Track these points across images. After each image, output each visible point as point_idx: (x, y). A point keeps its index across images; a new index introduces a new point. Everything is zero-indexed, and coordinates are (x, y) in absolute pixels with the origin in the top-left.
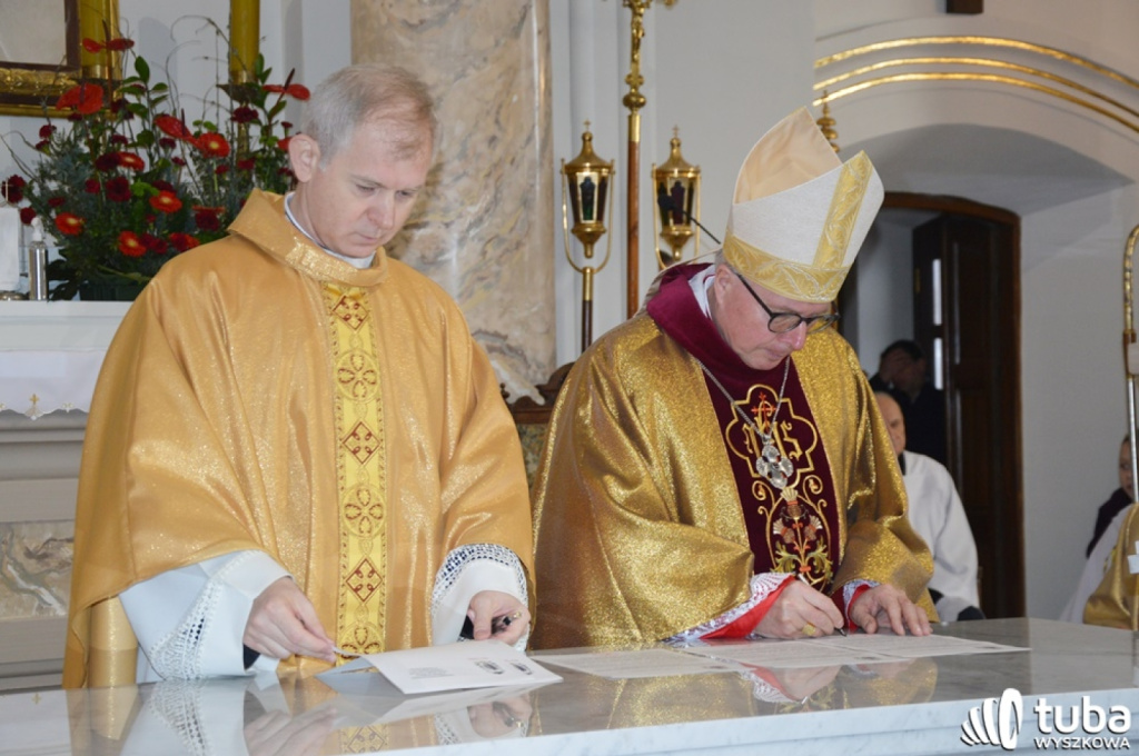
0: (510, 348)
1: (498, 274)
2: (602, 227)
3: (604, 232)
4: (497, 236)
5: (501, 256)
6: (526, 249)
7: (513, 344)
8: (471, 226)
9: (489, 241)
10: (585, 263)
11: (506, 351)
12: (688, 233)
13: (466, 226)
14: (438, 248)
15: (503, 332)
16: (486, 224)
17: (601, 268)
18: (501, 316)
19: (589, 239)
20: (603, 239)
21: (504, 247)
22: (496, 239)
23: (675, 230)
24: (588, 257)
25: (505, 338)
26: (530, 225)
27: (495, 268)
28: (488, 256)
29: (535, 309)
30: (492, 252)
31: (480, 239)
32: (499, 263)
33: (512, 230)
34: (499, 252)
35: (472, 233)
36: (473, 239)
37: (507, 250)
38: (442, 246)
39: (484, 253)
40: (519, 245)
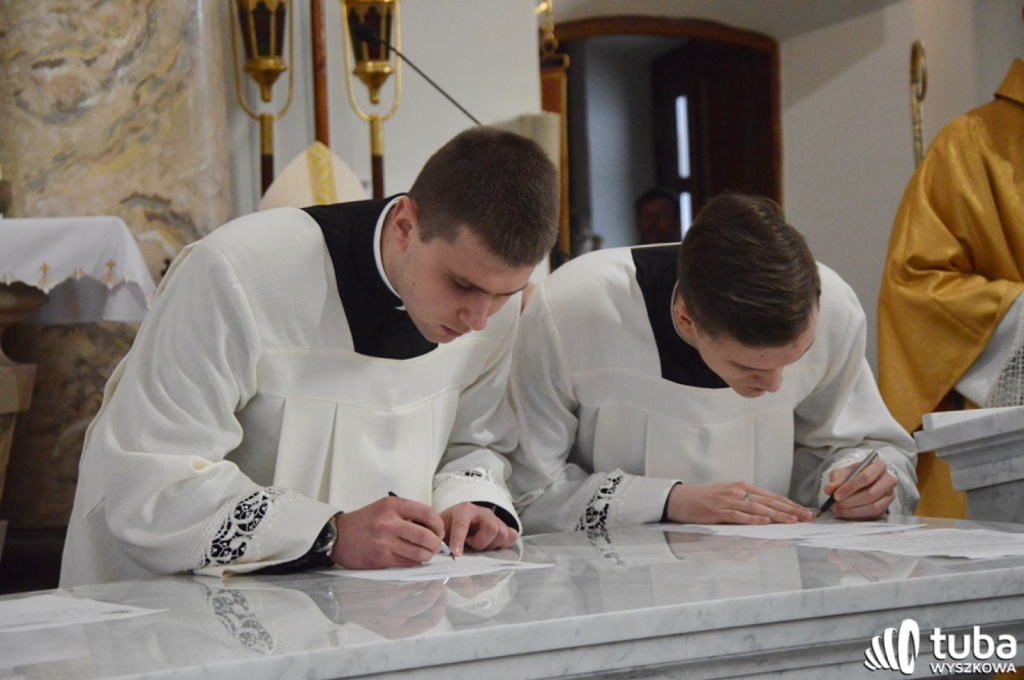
0: (175, 215)
1: (155, 124)
2: (282, 63)
3: (284, 70)
4: (152, 76)
5: (159, 101)
6: (189, 92)
7: (178, 210)
8: (119, 64)
9: (143, 82)
10: (263, 108)
11: (170, 219)
12: (387, 70)
13: (112, 63)
14: (77, 91)
15: (165, 195)
16: (137, 62)
17: (283, 113)
18: (163, 174)
19: (268, 78)
20: (283, 78)
21: (162, 89)
22: (153, 80)
23: (370, 66)
24: (266, 99)
25: (168, 202)
26: (193, 62)
27: (152, 116)
28: (142, 101)
29: (203, 167)
30: (148, 96)
31: (132, 80)
32: (156, 109)
33: (171, 68)
34: (156, 96)
35: (121, 72)
36: (122, 79)
37: (165, 94)
38: (83, 89)
39: (136, 98)
40: (180, 87)
